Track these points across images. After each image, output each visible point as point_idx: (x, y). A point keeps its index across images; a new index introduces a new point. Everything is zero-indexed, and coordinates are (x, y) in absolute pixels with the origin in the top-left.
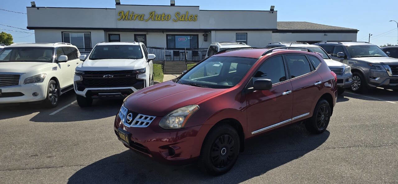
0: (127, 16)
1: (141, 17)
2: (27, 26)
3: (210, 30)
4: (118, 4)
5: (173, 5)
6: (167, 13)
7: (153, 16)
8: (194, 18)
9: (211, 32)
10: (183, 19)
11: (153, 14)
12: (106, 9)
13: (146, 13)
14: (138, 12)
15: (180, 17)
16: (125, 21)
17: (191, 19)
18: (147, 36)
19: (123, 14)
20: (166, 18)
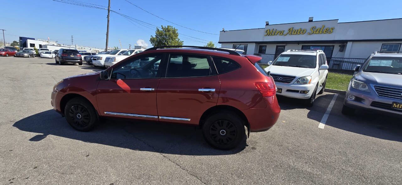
0: (271, 33)
1: (281, 33)
2: (218, 41)
3: (346, 42)
4: (267, 24)
5: (311, 21)
6: (303, 28)
7: (291, 31)
8: (329, 31)
9: (347, 43)
10: (317, 32)
11: (291, 30)
12: (259, 29)
13: (286, 29)
14: (280, 29)
15: (315, 30)
16: (269, 36)
17: (326, 31)
18: (286, 47)
19: (268, 31)
20: (302, 32)
